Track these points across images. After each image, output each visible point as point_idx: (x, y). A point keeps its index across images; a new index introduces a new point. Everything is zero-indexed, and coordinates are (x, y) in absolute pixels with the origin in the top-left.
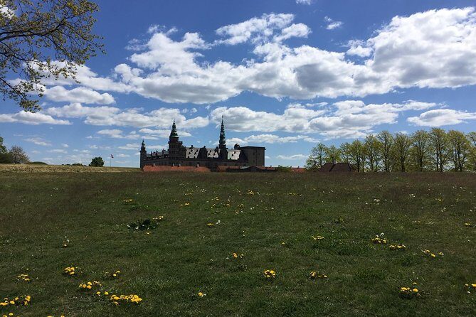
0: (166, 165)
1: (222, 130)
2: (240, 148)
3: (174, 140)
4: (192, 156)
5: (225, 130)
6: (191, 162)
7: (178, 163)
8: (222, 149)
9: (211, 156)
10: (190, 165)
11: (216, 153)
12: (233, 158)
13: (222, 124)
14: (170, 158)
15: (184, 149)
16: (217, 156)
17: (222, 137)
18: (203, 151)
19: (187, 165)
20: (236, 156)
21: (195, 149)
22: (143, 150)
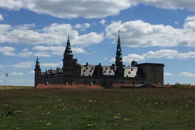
0: (60, 83)
1: (119, 46)
2: (137, 65)
3: (68, 57)
4: (87, 74)
5: (121, 45)
6: (86, 80)
7: (72, 82)
8: (119, 66)
9: (107, 73)
10: (85, 83)
11: (112, 71)
12: (130, 76)
13: (119, 40)
14: (64, 76)
15: (79, 67)
16: (113, 73)
17: (119, 54)
18: (98, 69)
19: (82, 83)
20: (133, 73)
21: (90, 66)
22: (37, 68)
